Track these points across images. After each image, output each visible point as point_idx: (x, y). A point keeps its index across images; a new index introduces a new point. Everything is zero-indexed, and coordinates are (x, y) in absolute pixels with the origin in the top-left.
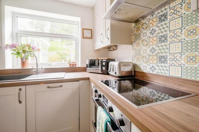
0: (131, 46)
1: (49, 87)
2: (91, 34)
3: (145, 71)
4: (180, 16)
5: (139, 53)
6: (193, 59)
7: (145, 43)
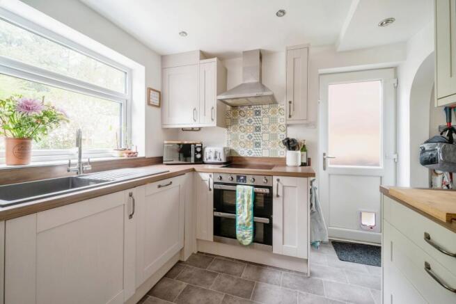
0: (225, 129)
1: (159, 186)
2: (158, 99)
3: (243, 155)
4: (268, 117)
5: (236, 139)
6: (274, 145)
7: (242, 129)
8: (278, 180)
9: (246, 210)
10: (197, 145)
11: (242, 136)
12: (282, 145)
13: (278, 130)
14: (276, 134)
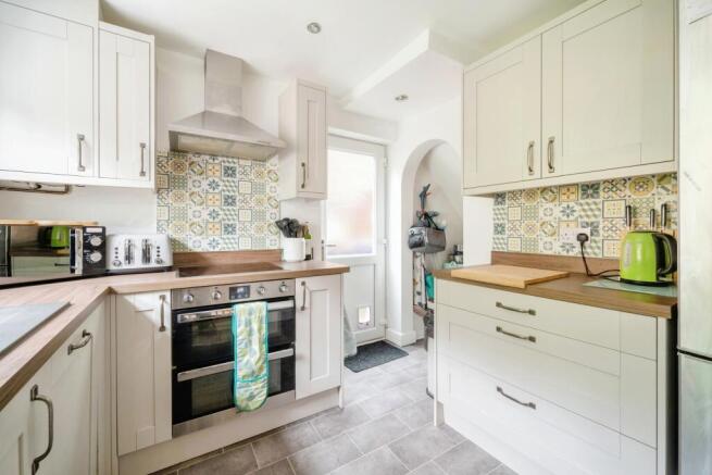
1: (71, 350)
3: (198, 249)
4: (250, 181)
5: (183, 215)
6: (260, 229)
7: (197, 199)
8: (303, 284)
9: (256, 347)
10: (88, 230)
11: (196, 212)
12: (275, 229)
13: (267, 205)
14: (264, 212)
